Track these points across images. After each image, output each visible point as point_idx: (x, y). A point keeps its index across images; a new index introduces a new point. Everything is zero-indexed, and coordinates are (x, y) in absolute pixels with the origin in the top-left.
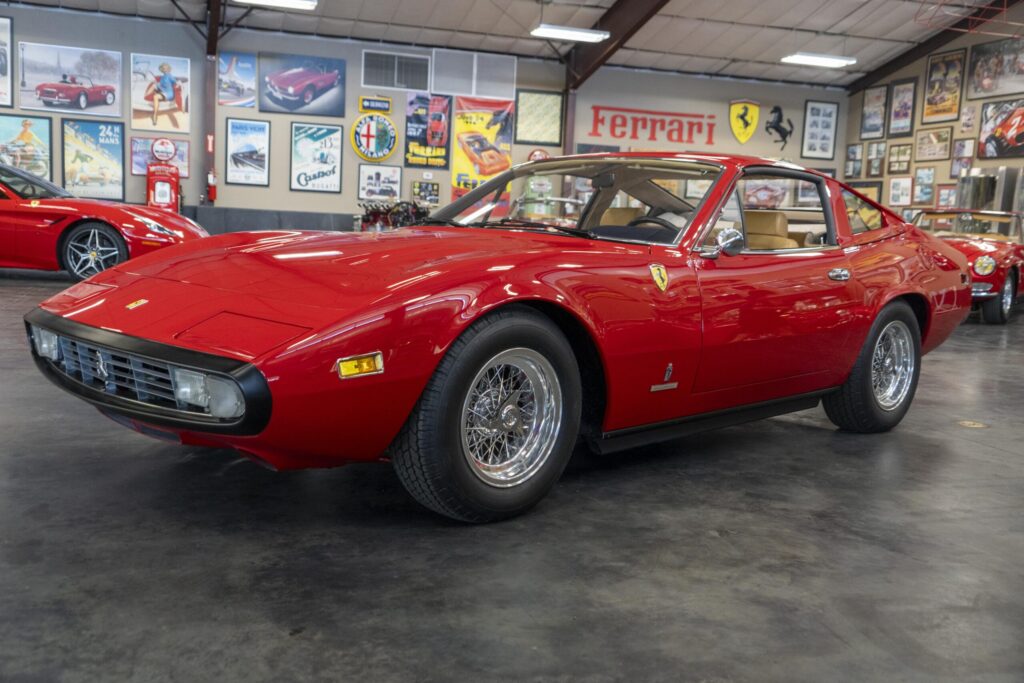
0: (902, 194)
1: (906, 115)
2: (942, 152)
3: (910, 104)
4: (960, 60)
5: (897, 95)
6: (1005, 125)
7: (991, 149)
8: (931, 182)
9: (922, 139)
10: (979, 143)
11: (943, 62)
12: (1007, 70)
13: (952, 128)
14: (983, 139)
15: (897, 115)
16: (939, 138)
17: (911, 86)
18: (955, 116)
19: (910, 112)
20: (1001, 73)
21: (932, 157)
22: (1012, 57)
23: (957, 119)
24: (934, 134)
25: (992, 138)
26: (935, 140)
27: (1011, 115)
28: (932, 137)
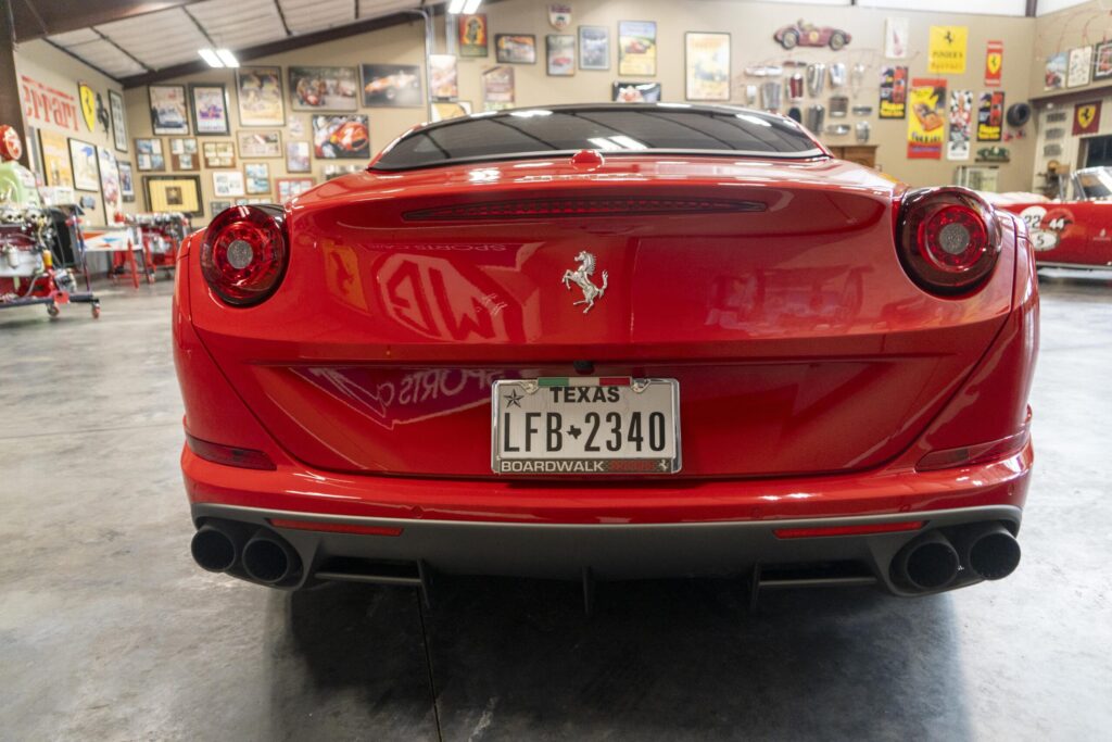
0: (231, 186)
1: (217, 116)
2: (274, 151)
3: (221, 106)
4: (276, 77)
5: (200, 97)
6: (339, 132)
7: (328, 151)
8: (266, 175)
9: (246, 139)
10: (315, 147)
11: (255, 74)
12: (331, 91)
13: (280, 133)
14: (319, 142)
15: (204, 115)
16: (267, 140)
17: (219, 90)
18: (282, 122)
19: (222, 114)
20: (326, 93)
21: (260, 155)
22: (334, 82)
23: (285, 125)
24: (261, 136)
25: (327, 143)
26: (262, 142)
27: (342, 127)
28: (257, 137)
